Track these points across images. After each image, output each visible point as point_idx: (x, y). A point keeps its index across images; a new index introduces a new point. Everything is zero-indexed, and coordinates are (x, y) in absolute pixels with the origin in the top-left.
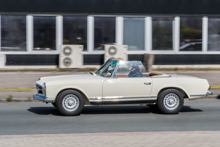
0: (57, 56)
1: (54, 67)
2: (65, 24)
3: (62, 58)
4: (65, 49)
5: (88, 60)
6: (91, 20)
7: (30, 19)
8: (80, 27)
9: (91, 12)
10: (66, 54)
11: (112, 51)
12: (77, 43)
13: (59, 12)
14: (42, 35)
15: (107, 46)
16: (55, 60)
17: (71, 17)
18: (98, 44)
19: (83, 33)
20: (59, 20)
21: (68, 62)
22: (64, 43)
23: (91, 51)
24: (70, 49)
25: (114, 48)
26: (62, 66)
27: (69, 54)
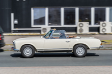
0: (76, 28)
1: (74, 33)
2: (80, 12)
3: (78, 28)
4: (80, 24)
5: (91, 29)
6: (93, 9)
7: (62, 10)
8: (87, 13)
9: (93, 6)
10: (80, 27)
11: (104, 25)
12: (86, 21)
13: (77, 6)
14: (68, 17)
15: (101, 23)
16: (75, 30)
17: (83, 8)
18: (96, 22)
19: (89, 16)
20: (77, 10)
21: (81, 31)
22: (79, 21)
23: (93, 25)
24: (82, 24)
25: (105, 23)
26: (78, 32)
27: (82, 27)
